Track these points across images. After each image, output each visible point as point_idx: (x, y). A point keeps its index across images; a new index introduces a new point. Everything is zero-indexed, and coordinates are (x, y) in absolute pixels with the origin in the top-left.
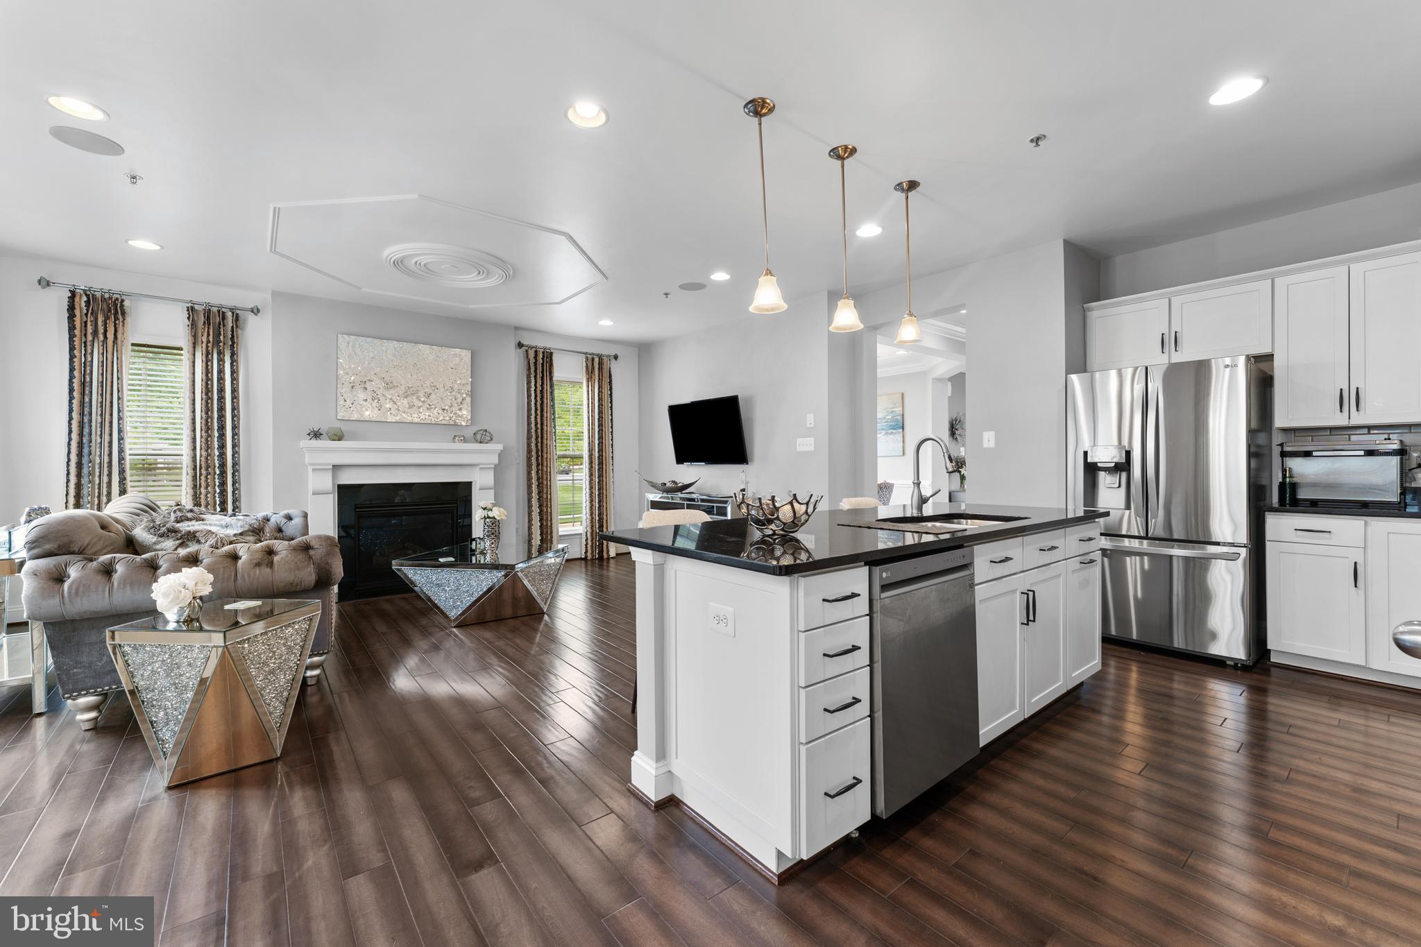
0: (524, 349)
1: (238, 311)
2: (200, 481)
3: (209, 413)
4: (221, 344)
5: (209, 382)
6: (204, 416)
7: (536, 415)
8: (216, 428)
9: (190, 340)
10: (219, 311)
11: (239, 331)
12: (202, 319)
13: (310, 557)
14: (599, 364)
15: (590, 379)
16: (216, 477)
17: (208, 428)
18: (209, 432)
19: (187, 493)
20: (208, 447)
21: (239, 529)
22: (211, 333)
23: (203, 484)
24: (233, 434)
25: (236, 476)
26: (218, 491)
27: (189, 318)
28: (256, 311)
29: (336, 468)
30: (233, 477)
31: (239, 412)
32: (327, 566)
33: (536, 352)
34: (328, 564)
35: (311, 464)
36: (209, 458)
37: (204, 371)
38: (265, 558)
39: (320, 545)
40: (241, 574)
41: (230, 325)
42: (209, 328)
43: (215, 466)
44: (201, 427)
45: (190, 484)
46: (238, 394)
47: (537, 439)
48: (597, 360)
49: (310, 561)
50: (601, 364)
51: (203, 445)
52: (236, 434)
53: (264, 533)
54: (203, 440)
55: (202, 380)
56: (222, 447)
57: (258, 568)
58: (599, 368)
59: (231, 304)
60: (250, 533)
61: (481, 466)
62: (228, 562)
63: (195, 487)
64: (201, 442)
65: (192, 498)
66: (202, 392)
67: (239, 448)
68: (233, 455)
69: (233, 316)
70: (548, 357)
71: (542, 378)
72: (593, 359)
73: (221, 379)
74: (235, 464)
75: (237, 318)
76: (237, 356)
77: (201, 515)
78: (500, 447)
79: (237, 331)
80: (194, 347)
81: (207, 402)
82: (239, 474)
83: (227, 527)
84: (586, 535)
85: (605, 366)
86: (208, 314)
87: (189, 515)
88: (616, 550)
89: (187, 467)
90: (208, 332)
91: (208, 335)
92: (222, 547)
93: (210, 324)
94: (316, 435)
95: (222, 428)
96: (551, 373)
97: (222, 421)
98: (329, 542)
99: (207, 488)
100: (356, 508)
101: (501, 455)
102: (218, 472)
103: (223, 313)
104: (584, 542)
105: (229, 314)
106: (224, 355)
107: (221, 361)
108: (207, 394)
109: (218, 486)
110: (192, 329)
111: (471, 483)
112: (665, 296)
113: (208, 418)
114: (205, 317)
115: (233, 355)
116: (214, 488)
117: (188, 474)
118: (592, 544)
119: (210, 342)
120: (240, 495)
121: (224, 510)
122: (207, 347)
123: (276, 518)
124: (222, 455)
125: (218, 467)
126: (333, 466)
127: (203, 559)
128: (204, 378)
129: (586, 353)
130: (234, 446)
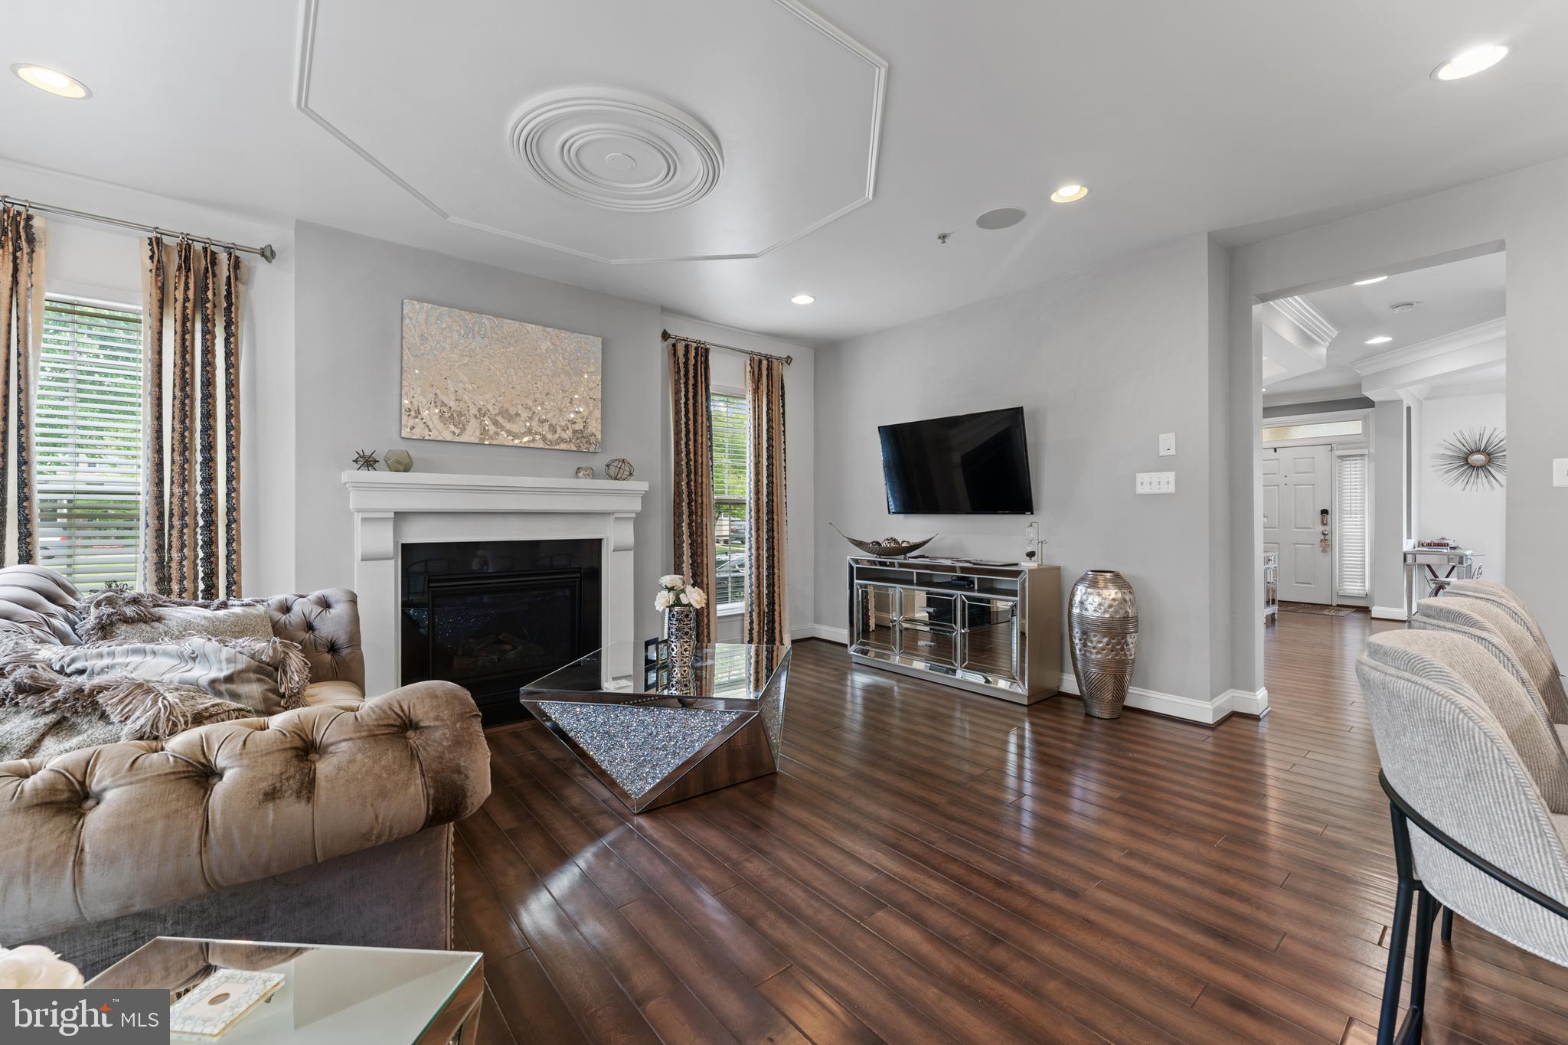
0: (671, 341)
1: (238, 253)
2: (169, 538)
3: (187, 421)
4: (208, 305)
5: (187, 369)
6: (178, 426)
7: (688, 440)
8: (199, 447)
9: (154, 294)
10: (205, 249)
11: (240, 285)
12: (174, 262)
13: (413, 755)
14: (768, 369)
15: (756, 390)
16: (199, 530)
17: (184, 447)
18: (187, 453)
19: (146, 559)
20: (184, 479)
21: (224, 665)
22: (191, 285)
23: (176, 543)
24: (228, 458)
25: (232, 529)
26: (201, 555)
27: (152, 258)
28: (268, 254)
29: (400, 516)
30: (227, 532)
31: (238, 421)
32: (455, 776)
33: (687, 347)
34: (458, 770)
35: (359, 511)
36: (185, 498)
37: (178, 349)
38: (292, 771)
39: (437, 718)
40: (220, 832)
41: (225, 273)
42: (187, 277)
43: (196, 513)
44: (173, 445)
45: (152, 543)
46: (238, 390)
47: (688, 475)
48: (765, 363)
49: (412, 766)
50: (769, 368)
51: (176, 477)
52: (234, 459)
53: (285, 672)
54: (176, 468)
55: (175, 365)
56: (209, 479)
57: (270, 805)
58: (768, 375)
59: (227, 240)
60: (252, 676)
61: (617, 515)
62: (180, 795)
63: (160, 549)
64: (172, 470)
65: (154, 567)
66: (175, 385)
67: (238, 482)
68: (228, 495)
69: (229, 260)
70: (703, 354)
71: (695, 385)
72: (760, 361)
73: (208, 364)
74: (232, 509)
75: (236, 264)
76: (237, 328)
77: (156, 609)
78: (644, 486)
79: (236, 286)
80: (161, 307)
81: (183, 404)
82: (239, 526)
83: (194, 659)
84: (751, 616)
85: (775, 373)
86: (185, 250)
87: (130, 611)
88: (792, 636)
89: (147, 514)
90: (187, 284)
91: (187, 288)
92: (172, 733)
93: (189, 270)
94: (368, 462)
95: (209, 447)
96: (707, 379)
97: (209, 435)
98: (458, 709)
99: (181, 550)
100: (430, 581)
101: (646, 498)
102: (201, 523)
103: (213, 254)
104: (747, 626)
105: (223, 257)
106: (214, 325)
107: (208, 333)
108: (183, 389)
109: (202, 547)
110: (157, 275)
111: (599, 541)
112: (941, 241)
113: (184, 431)
114: (180, 256)
115: (227, 327)
116: (195, 550)
117: (147, 526)
118: (760, 628)
119: (189, 300)
120: (239, 562)
121: (210, 592)
122: (185, 308)
123: (304, 603)
124: (209, 494)
125: (202, 515)
126: (395, 513)
127: (104, 790)
128: (179, 361)
129: (751, 353)
130: (230, 478)
